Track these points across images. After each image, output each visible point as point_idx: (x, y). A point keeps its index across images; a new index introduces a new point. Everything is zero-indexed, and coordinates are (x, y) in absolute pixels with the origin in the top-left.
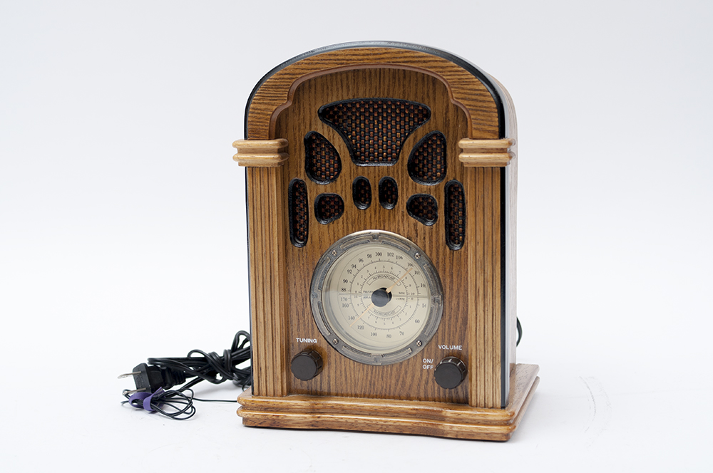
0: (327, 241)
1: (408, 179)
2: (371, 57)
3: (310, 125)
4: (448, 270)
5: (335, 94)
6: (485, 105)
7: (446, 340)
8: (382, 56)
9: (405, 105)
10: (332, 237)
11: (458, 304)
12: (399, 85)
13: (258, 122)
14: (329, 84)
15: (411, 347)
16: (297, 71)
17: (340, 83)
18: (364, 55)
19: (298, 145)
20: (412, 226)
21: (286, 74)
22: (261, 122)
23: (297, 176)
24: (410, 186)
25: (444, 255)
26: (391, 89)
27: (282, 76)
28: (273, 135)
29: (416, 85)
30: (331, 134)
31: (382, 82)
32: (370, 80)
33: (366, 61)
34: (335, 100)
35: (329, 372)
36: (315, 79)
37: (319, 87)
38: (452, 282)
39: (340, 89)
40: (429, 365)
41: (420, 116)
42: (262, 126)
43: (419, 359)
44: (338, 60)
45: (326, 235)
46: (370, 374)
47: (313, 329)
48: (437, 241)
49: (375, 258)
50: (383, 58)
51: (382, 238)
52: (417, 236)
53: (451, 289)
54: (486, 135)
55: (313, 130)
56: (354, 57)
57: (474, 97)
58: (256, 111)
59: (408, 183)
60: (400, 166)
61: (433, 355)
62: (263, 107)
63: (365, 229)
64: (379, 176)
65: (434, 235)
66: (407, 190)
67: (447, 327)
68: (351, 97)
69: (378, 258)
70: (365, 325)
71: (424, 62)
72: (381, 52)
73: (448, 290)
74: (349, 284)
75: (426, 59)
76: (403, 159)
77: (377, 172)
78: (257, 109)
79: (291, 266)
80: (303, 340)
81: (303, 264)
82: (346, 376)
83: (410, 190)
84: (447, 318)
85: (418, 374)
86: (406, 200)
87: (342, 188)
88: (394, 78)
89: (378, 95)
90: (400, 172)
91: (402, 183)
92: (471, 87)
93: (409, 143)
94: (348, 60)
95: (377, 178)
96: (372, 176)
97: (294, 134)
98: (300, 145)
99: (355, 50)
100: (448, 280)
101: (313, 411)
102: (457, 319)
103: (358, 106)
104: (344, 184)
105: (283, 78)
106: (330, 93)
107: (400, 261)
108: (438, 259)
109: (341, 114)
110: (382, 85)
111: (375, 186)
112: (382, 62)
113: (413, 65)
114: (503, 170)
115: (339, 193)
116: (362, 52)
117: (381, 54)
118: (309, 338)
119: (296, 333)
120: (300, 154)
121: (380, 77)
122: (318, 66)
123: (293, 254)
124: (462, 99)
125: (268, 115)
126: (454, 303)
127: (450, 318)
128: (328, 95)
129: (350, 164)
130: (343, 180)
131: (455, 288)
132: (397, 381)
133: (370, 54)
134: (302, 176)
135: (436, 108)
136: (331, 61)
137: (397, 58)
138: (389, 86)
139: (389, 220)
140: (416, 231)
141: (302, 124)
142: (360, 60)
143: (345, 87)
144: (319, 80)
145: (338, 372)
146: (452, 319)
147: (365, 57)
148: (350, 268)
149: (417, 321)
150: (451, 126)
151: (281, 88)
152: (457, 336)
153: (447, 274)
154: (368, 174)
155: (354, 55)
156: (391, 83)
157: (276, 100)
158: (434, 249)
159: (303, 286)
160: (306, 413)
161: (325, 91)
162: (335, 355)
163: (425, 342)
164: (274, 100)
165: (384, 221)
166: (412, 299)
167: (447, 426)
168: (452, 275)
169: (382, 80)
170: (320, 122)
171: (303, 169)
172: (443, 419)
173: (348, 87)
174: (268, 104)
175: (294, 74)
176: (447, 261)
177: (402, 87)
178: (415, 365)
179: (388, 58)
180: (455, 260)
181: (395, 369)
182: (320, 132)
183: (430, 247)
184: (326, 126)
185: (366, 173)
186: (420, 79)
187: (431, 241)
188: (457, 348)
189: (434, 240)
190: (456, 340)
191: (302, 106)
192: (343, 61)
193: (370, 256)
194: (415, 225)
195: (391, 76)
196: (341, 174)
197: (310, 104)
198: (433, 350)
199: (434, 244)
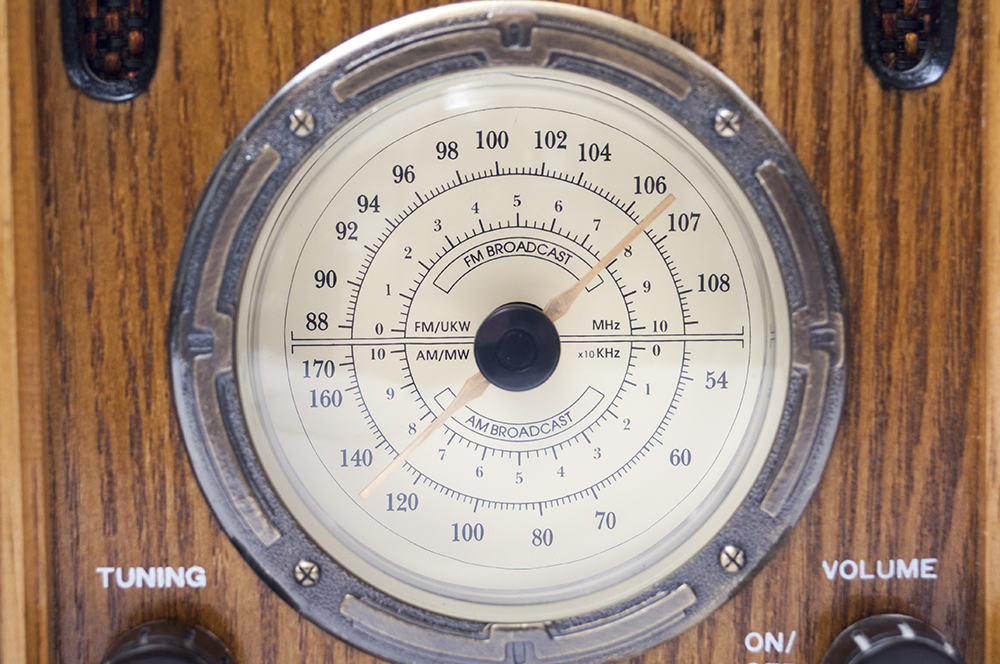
0: (258, 62)
4: (871, 187)
7: (861, 535)
10: (282, 40)
11: (921, 354)
15: (695, 576)
25: (856, 117)
38: (891, 244)
40: (772, 659)
43: (725, 636)
45: (255, 31)
47: (184, 517)
48: (821, 47)
49: (473, 159)
51: (549, 41)
52: (720, 27)
53: (889, 283)
61: (795, 611)
65: (806, 19)
67: (864, 472)
69: (489, 157)
70: (422, 490)
73: (871, 285)
74: (343, 291)
79: (71, 195)
80: (137, 576)
81: (134, 188)
84: (867, 426)
100: (872, 239)
102: (914, 428)
107: (594, 171)
108: (824, 135)
118: (164, 563)
119: (98, 541)
123: (81, 141)
126: (902, 351)
127: (882, 427)
131: (907, 272)
146: (892, 433)
148: (352, 214)
149: (681, 458)
152: (913, 516)
153: (869, 206)
158: (805, 91)
159: (132, 302)
162: (303, 644)
163: (761, 549)
166: (657, 351)
168: (890, 214)
176: (870, 145)
180: (908, 135)
183: (783, 79)
187: (789, 47)
188: (912, 569)
189: (805, 43)
190: (911, 534)
193: (448, 150)
198: (794, 589)
199: (805, 65)
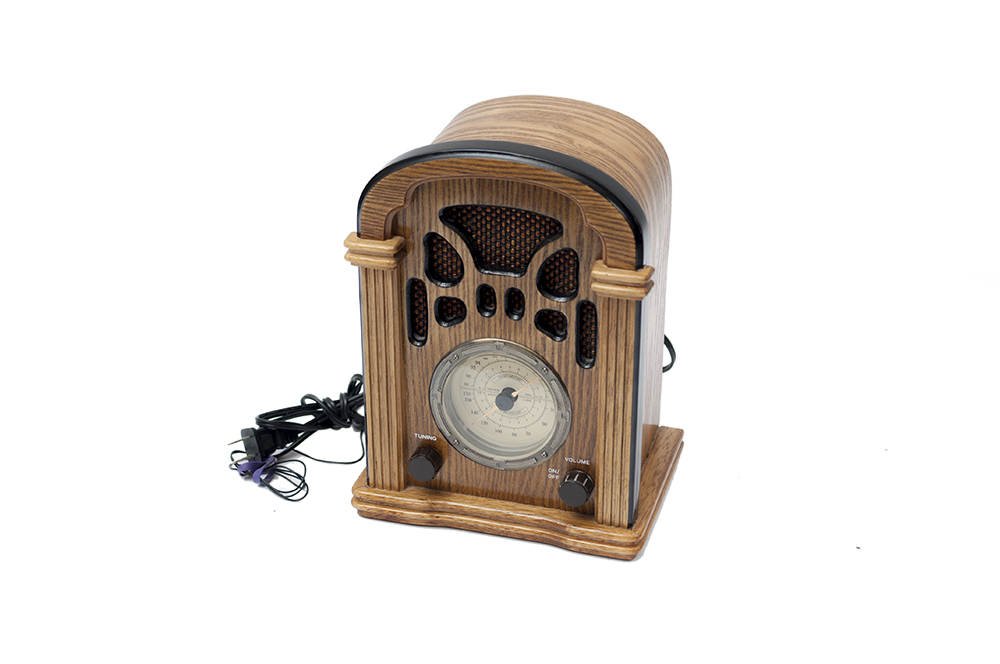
0: (448, 343)
1: (536, 293)
2: (497, 170)
3: (430, 225)
4: (577, 386)
5: (457, 197)
6: (622, 234)
7: (574, 454)
8: (510, 170)
10: (453, 340)
11: (587, 420)
12: (529, 197)
13: (371, 221)
14: (451, 188)
15: (536, 457)
16: (415, 175)
17: (463, 189)
18: (489, 166)
19: (417, 244)
20: (539, 339)
21: (403, 176)
22: (376, 222)
23: (415, 275)
24: (539, 300)
25: (574, 371)
26: (520, 199)
27: (398, 178)
28: (389, 233)
29: (548, 200)
30: (453, 238)
31: (510, 192)
33: (491, 173)
34: (457, 203)
35: (449, 470)
37: (440, 190)
38: (581, 398)
39: (463, 193)
40: (554, 474)
41: (552, 232)
42: (377, 226)
43: (544, 468)
44: (461, 168)
45: (447, 338)
46: (492, 476)
47: (432, 427)
48: (567, 357)
50: (511, 173)
52: (545, 350)
53: (580, 406)
54: (622, 264)
55: (433, 230)
56: (478, 168)
57: (610, 225)
58: (370, 210)
59: (536, 297)
60: (529, 279)
61: (559, 466)
63: (489, 337)
64: (505, 285)
65: (564, 351)
66: (536, 303)
67: (574, 441)
68: (475, 202)
70: (488, 421)
71: (556, 182)
72: (508, 166)
73: (577, 406)
75: (558, 179)
76: (531, 272)
77: (503, 281)
78: (370, 208)
79: (409, 364)
80: (423, 436)
81: (422, 363)
82: (467, 476)
83: (539, 304)
84: (575, 433)
85: (543, 481)
86: (534, 314)
87: (466, 291)
88: (523, 190)
90: (528, 285)
91: (530, 296)
92: (607, 214)
93: (539, 257)
95: (503, 288)
96: (497, 284)
97: (413, 234)
98: (419, 245)
100: (577, 395)
101: (430, 511)
102: (585, 434)
104: (466, 288)
105: (399, 180)
106: (452, 195)
108: (567, 375)
110: (510, 194)
111: (500, 296)
114: (639, 304)
115: (461, 298)
116: (488, 164)
118: (428, 435)
119: (415, 428)
120: (419, 254)
121: (508, 188)
122: (437, 172)
123: (412, 353)
124: (597, 225)
125: (382, 215)
127: (578, 433)
128: (449, 197)
129: (474, 270)
130: (466, 285)
131: (584, 404)
132: (521, 486)
134: (421, 276)
135: (569, 226)
136: (453, 169)
138: (517, 197)
139: (515, 331)
140: (544, 345)
141: (421, 224)
142: (485, 172)
143: (468, 192)
145: (459, 471)
146: (581, 435)
147: (491, 169)
149: (544, 424)
150: (585, 244)
151: (397, 190)
152: (585, 452)
153: (577, 390)
154: (493, 281)
155: (478, 165)
156: (520, 194)
157: (392, 201)
158: (563, 366)
159: (422, 384)
160: (424, 512)
161: (447, 193)
162: (456, 455)
163: (551, 453)
164: (389, 201)
165: (510, 332)
166: (540, 402)
167: (570, 541)
168: (581, 392)
170: (440, 224)
171: (422, 269)
172: (566, 534)
173: (472, 191)
174: (384, 204)
175: (411, 178)
176: (577, 378)
177: (532, 198)
178: (540, 473)
180: (585, 378)
181: (518, 474)
182: (440, 233)
183: (559, 362)
184: (447, 228)
185: (491, 280)
187: (560, 357)
188: (584, 462)
189: (563, 356)
190: (584, 455)
191: (421, 205)
194: (543, 339)
195: (520, 190)
196: (463, 280)
197: (430, 205)
198: (559, 462)
199: (563, 361)
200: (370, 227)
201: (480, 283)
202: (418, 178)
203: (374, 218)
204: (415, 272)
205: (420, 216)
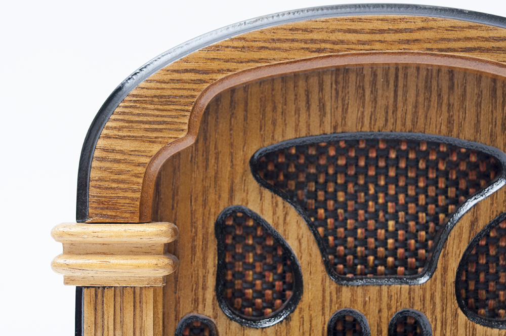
1: (456, 315)
3: (232, 191)
5: (291, 122)
9: (439, 152)
12: (440, 104)
13: (114, 181)
14: (279, 98)
16: (214, 65)
17: (303, 97)
18: (372, 32)
19: (200, 236)
21: (186, 71)
22: (123, 182)
23: (196, 308)
26: (421, 113)
27: (176, 76)
28: (148, 212)
29: (478, 105)
30: (280, 212)
31: (400, 98)
32: (374, 91)
33: (377, 46)
34: (290, 135)
36: (246, 87)
37: (254, 105)
39: (303, 110)
41: (472, 176)
42: (125, 190)
44: (313, 41)
50: (416, 41)
55: (237, 202)
56: (350, 37)
58: (112, 156)
59: (455, 324)
60: (439, 286)
62: (127, 146)
64: (389, 308)
68: (328, 129)
72: (413, 26)
76: (445, 269)
77: (385, 299)
78: (113, 151)
87: (303, 335)
88: (428, 88)
89: (390, 126)
90: (438, 300)
91: (444, 324)
93: (460, 235)
94: (334, 43)
95: (385, 314)
96: (373, 307)
97: (193, 213)
98: (205, 238)
99: (352, 20)
103: (332, 152)
104: (307, 326)
105: (179, 81)
106: (279, 120)
109: (292, 169)
110: (400, 104)
112: (415, 48)
113: (485, 57)
116: (370, 26)
117: (411, 31)
120: (205, 259)
121: (396, 86)
122: (264, 54)
125: (139, 165)
128: (274, 123)
129: (323, 281)
130: (306, 318)
133: (389, 31)
134: (208, 309)
136: (296, 45)
137: (449, 40)
138: (416, 107)
141: (212, 190)
142: (364, 43)
144: (255, 90)
147: (378, 37)
151: (173, 103)
154: (365, 303)
155: (349, 31)
156: (421, 99)
157: (161, 130)
161: (269, 115)
164: (156, 130)
169: (400, 93)
170: (253, 184)
171: (210, 294)
173: (322, 108)
174: (141, 139)
175: (206, 72)
177: (445, 108)
179: (429, 41)
182: (253, 207)
184: (268, 194)
185: (360, 300)
186: (486, 93)
191: (212, 147)
192: (323, 45)
195: (421, 85)
196: (300, 305)
197: (232, 145)
200: (109, 193)
201: (335, 308)
202: (219, 71)
203: (120, 173)
204: (196, 301)
205: (211, 173)
